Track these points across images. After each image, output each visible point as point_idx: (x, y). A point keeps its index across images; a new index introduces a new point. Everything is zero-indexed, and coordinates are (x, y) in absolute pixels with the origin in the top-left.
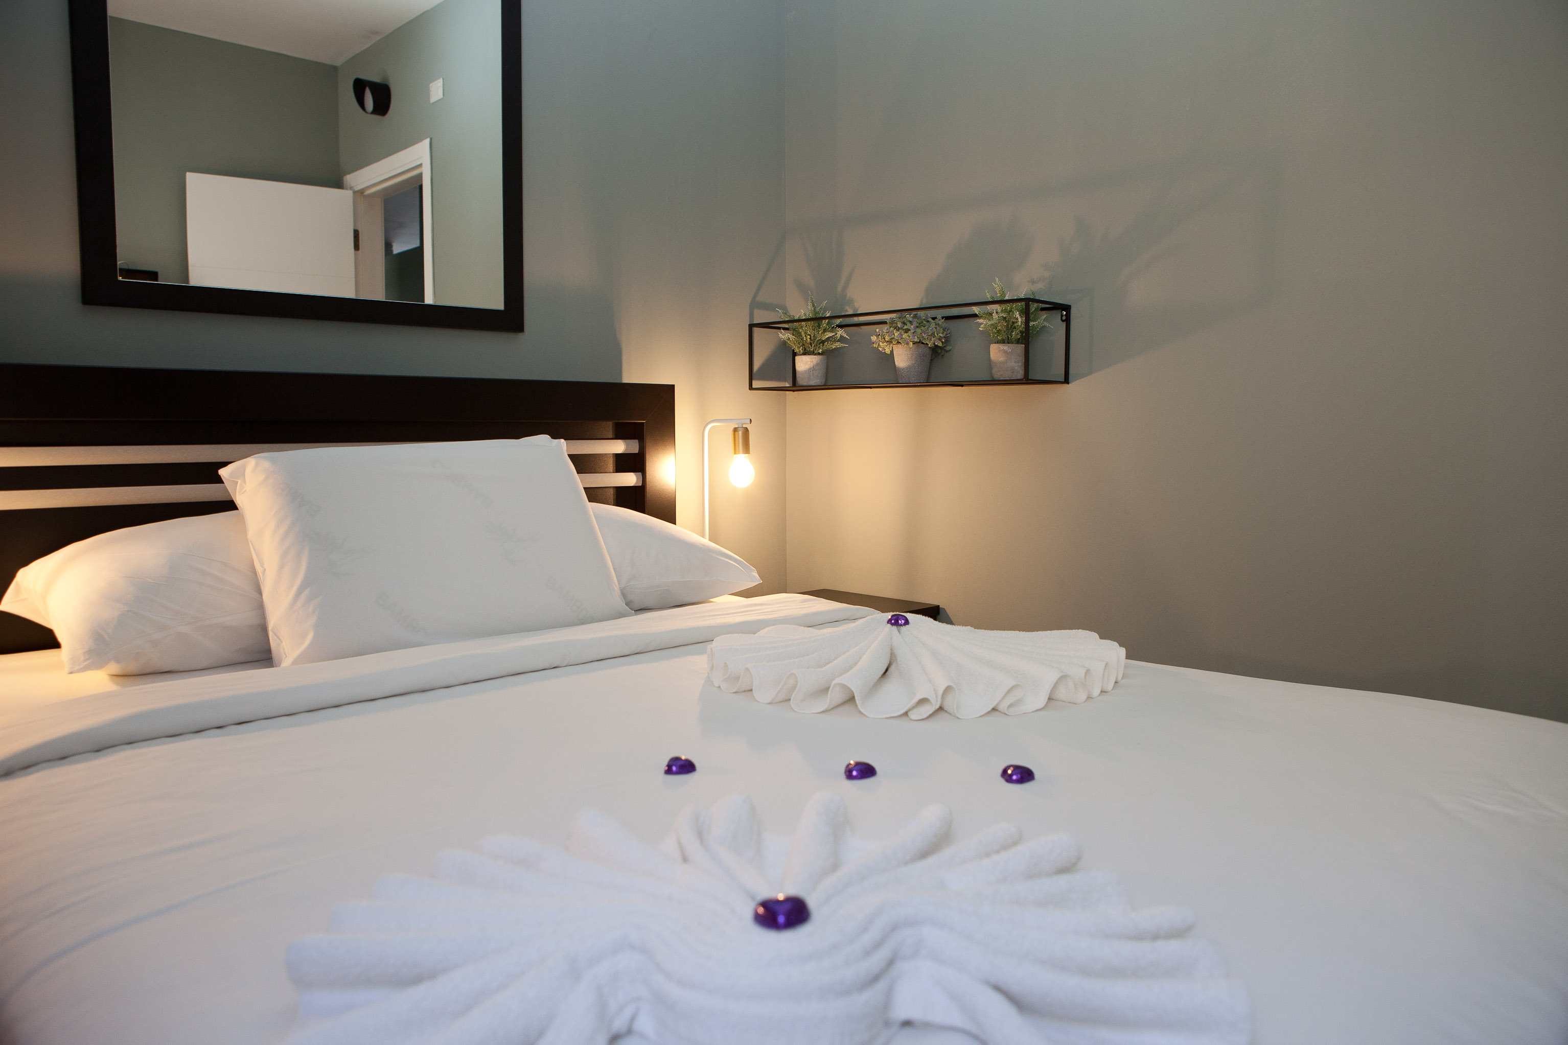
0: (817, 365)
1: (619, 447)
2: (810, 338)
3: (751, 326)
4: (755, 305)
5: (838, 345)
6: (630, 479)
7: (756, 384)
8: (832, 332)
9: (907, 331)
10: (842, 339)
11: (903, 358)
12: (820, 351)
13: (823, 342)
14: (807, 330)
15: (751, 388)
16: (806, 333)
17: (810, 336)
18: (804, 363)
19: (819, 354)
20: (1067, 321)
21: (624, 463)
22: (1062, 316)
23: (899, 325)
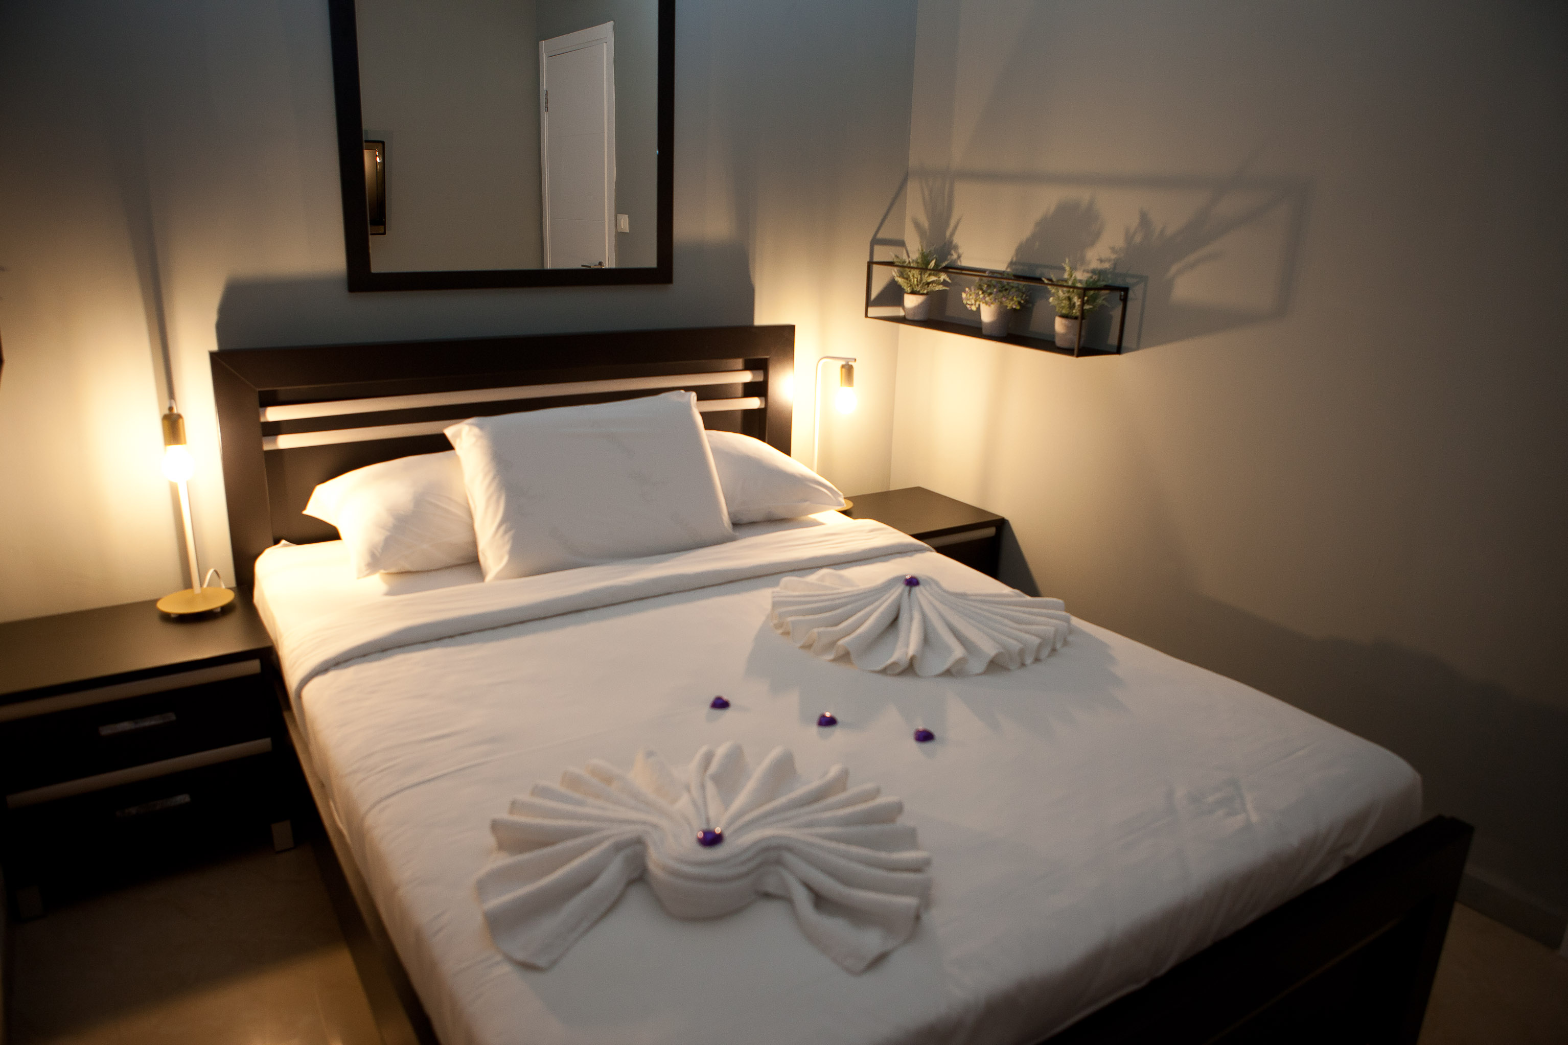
0: (922, 304)
1: (747, 377)
2: (917, 281)
3: (870, 264)
4: (875, 242)
5: (940, 288)
6: (754, 403)
7: (873, 311)
8: (935, 275)
9: (990, 294)
10: (944, 283)
11: (988, 314)
12: (925, 292)
13: (928, 284)
14: (915, 275)
15: (866, 316)
16: (913, 276)
17: (917, 279)
18: (911, 301)
19: (923, 294)
20: (1125, 300)
21: (751, 390)
22: (1121, 296)
23: (985, 287)
